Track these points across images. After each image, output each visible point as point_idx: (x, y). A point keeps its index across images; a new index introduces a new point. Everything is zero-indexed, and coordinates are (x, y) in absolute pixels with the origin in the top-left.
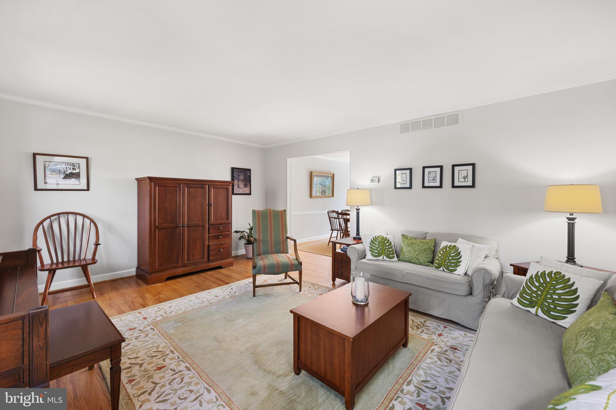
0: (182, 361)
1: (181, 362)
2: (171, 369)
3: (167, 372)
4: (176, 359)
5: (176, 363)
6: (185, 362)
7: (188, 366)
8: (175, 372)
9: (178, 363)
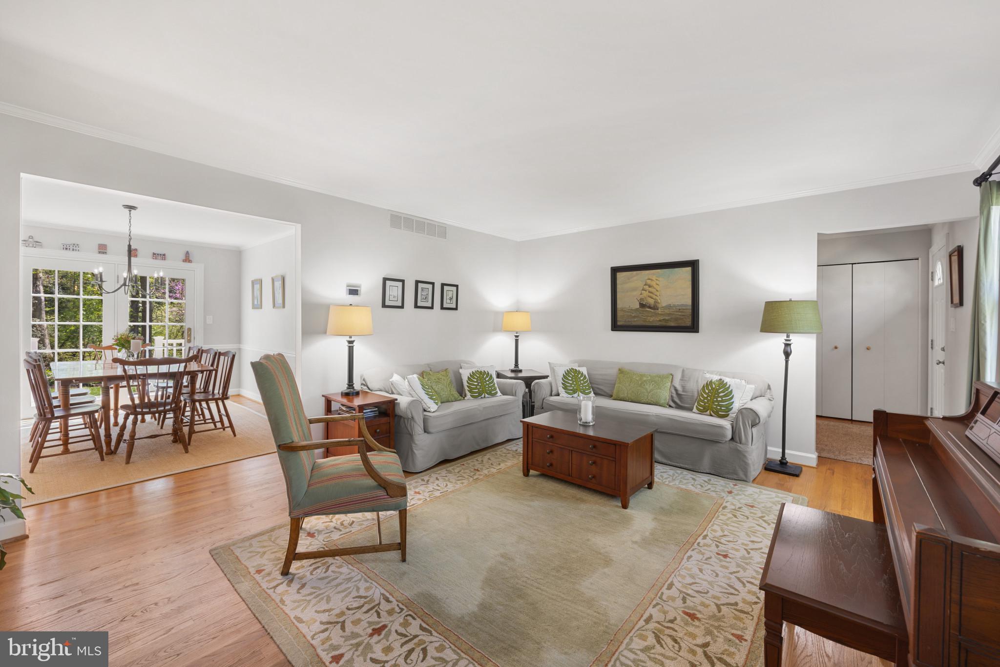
0: (661, 598)
1: (664, 597)
2: (685, 602)
3: (692, 604)
4: (661, 606)
5: (670, 603)
6: (660, 593)
7: (666, 586)
8: (685, 596)
9: (667, 600)
